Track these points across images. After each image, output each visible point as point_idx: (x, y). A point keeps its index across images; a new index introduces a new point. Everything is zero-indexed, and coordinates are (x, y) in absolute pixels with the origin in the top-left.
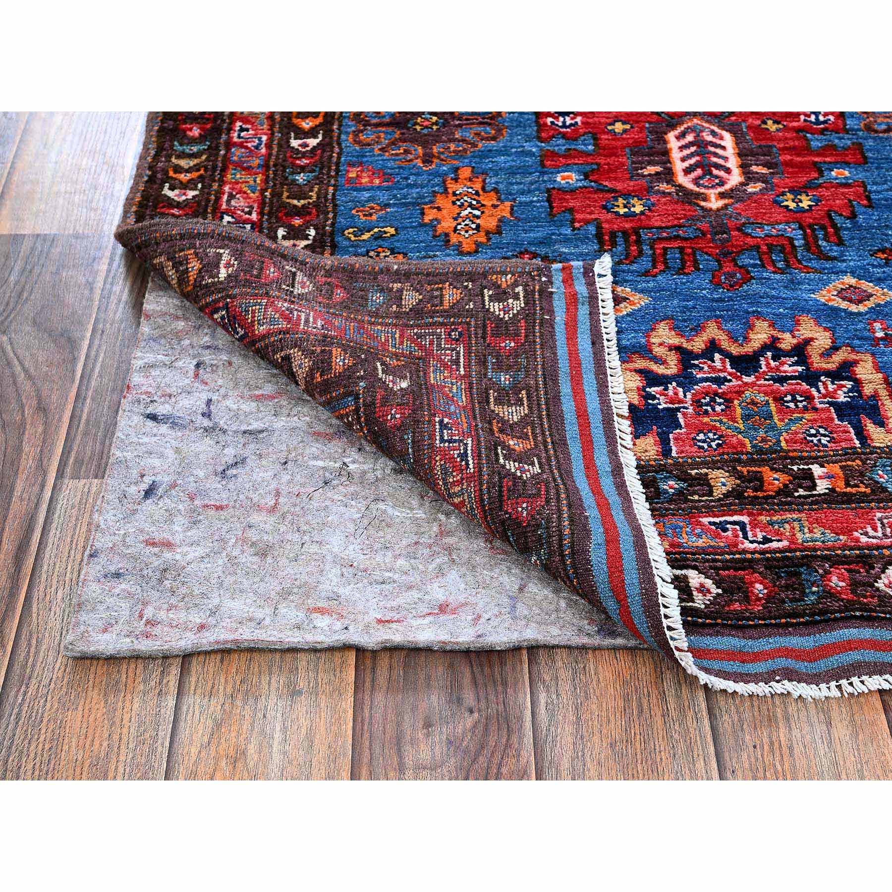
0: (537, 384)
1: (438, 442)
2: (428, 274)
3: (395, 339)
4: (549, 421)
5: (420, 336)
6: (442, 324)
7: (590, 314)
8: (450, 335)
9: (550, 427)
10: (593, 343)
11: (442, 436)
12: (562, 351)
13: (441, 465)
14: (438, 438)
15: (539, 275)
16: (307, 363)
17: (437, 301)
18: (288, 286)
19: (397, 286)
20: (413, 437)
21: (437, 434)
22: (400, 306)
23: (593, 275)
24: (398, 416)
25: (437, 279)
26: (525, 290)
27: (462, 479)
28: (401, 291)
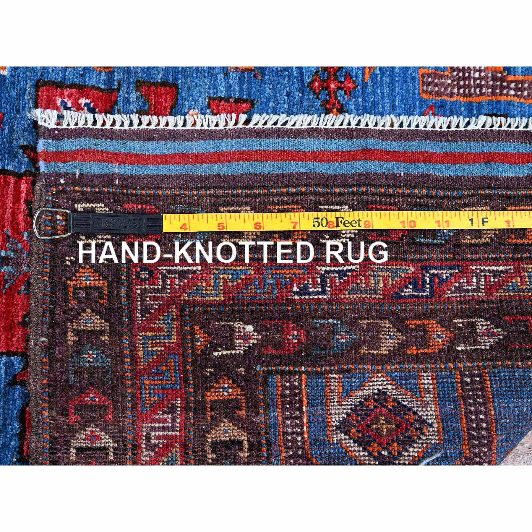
0: (210, 196)
1: (325, 297)
2: (53, 303)
3: (153, 336)
4: (259, 188)
5: (145, 311)
6: (130, 288)
7: (111, 139)
8: (145, 280)
9: (264, 187)
10: (150, 139)
11: (318, 293)
12: (162, 170)
13: (349, 294)
14: (321, 297)
15: (57, 186)
16: (225, 424)
17: (95, 294)
18: (107, 454)
19: (71, 337)
20: (317, 318)
21: (316, 297)
22: (102, 332)
23: (58, 129)
24: (295, 333)
25: (60, 294)
26: (79, 201)
27: (364, 276)
28: (78, 333)
